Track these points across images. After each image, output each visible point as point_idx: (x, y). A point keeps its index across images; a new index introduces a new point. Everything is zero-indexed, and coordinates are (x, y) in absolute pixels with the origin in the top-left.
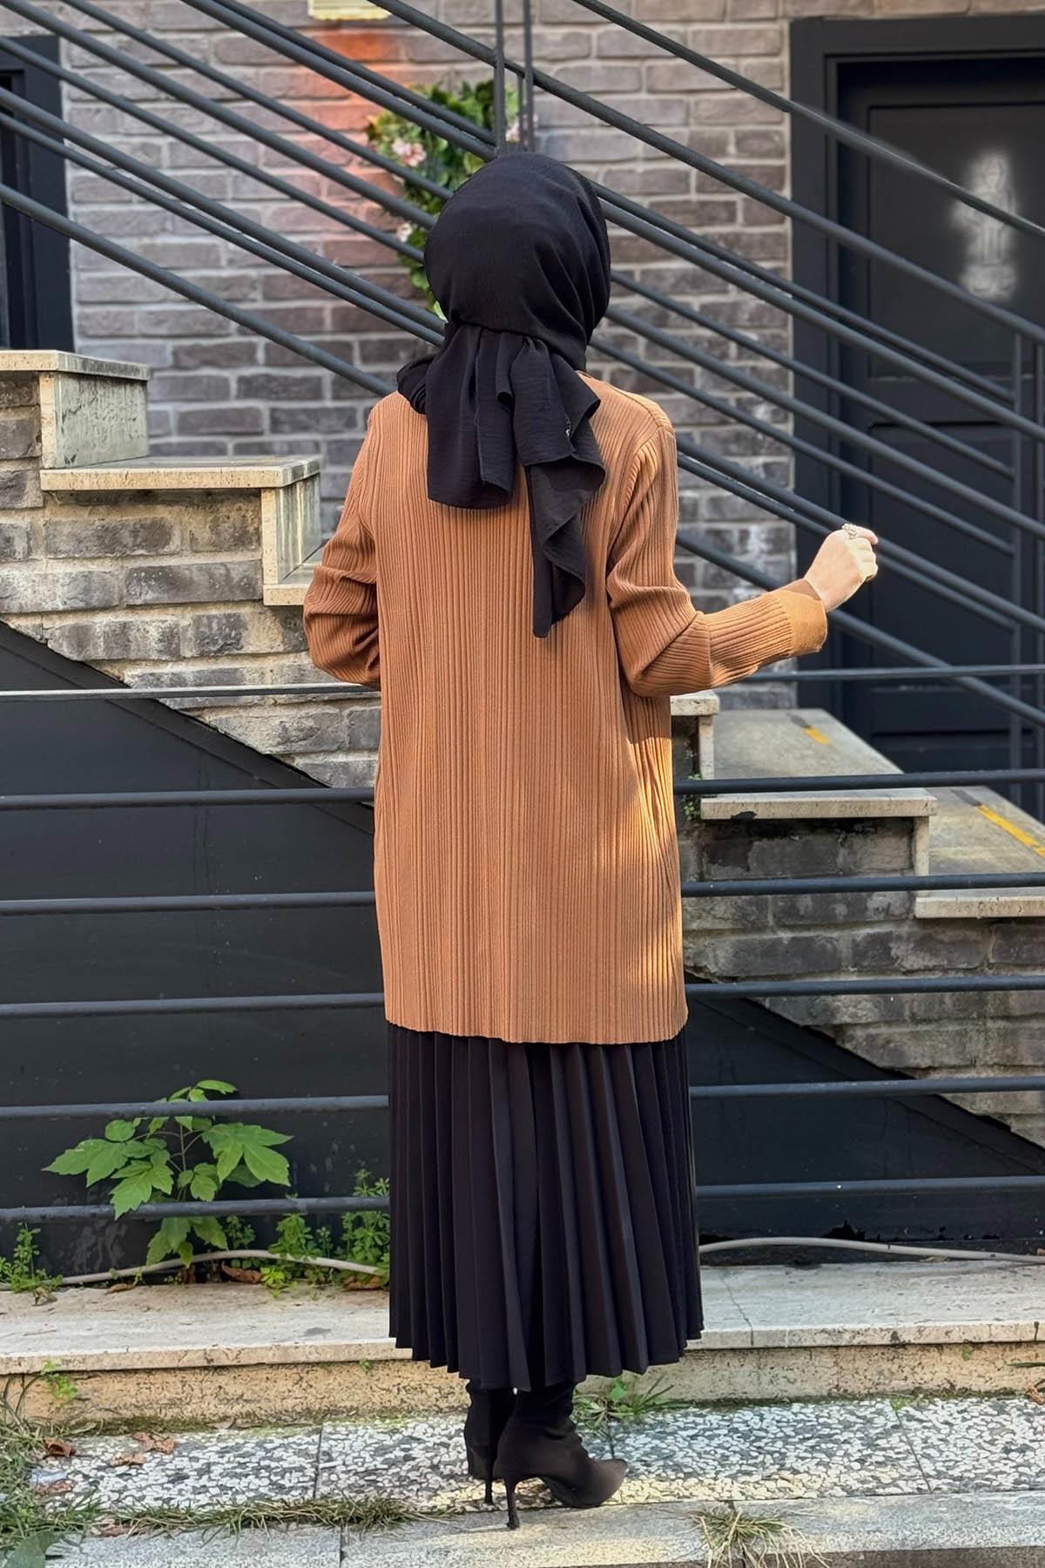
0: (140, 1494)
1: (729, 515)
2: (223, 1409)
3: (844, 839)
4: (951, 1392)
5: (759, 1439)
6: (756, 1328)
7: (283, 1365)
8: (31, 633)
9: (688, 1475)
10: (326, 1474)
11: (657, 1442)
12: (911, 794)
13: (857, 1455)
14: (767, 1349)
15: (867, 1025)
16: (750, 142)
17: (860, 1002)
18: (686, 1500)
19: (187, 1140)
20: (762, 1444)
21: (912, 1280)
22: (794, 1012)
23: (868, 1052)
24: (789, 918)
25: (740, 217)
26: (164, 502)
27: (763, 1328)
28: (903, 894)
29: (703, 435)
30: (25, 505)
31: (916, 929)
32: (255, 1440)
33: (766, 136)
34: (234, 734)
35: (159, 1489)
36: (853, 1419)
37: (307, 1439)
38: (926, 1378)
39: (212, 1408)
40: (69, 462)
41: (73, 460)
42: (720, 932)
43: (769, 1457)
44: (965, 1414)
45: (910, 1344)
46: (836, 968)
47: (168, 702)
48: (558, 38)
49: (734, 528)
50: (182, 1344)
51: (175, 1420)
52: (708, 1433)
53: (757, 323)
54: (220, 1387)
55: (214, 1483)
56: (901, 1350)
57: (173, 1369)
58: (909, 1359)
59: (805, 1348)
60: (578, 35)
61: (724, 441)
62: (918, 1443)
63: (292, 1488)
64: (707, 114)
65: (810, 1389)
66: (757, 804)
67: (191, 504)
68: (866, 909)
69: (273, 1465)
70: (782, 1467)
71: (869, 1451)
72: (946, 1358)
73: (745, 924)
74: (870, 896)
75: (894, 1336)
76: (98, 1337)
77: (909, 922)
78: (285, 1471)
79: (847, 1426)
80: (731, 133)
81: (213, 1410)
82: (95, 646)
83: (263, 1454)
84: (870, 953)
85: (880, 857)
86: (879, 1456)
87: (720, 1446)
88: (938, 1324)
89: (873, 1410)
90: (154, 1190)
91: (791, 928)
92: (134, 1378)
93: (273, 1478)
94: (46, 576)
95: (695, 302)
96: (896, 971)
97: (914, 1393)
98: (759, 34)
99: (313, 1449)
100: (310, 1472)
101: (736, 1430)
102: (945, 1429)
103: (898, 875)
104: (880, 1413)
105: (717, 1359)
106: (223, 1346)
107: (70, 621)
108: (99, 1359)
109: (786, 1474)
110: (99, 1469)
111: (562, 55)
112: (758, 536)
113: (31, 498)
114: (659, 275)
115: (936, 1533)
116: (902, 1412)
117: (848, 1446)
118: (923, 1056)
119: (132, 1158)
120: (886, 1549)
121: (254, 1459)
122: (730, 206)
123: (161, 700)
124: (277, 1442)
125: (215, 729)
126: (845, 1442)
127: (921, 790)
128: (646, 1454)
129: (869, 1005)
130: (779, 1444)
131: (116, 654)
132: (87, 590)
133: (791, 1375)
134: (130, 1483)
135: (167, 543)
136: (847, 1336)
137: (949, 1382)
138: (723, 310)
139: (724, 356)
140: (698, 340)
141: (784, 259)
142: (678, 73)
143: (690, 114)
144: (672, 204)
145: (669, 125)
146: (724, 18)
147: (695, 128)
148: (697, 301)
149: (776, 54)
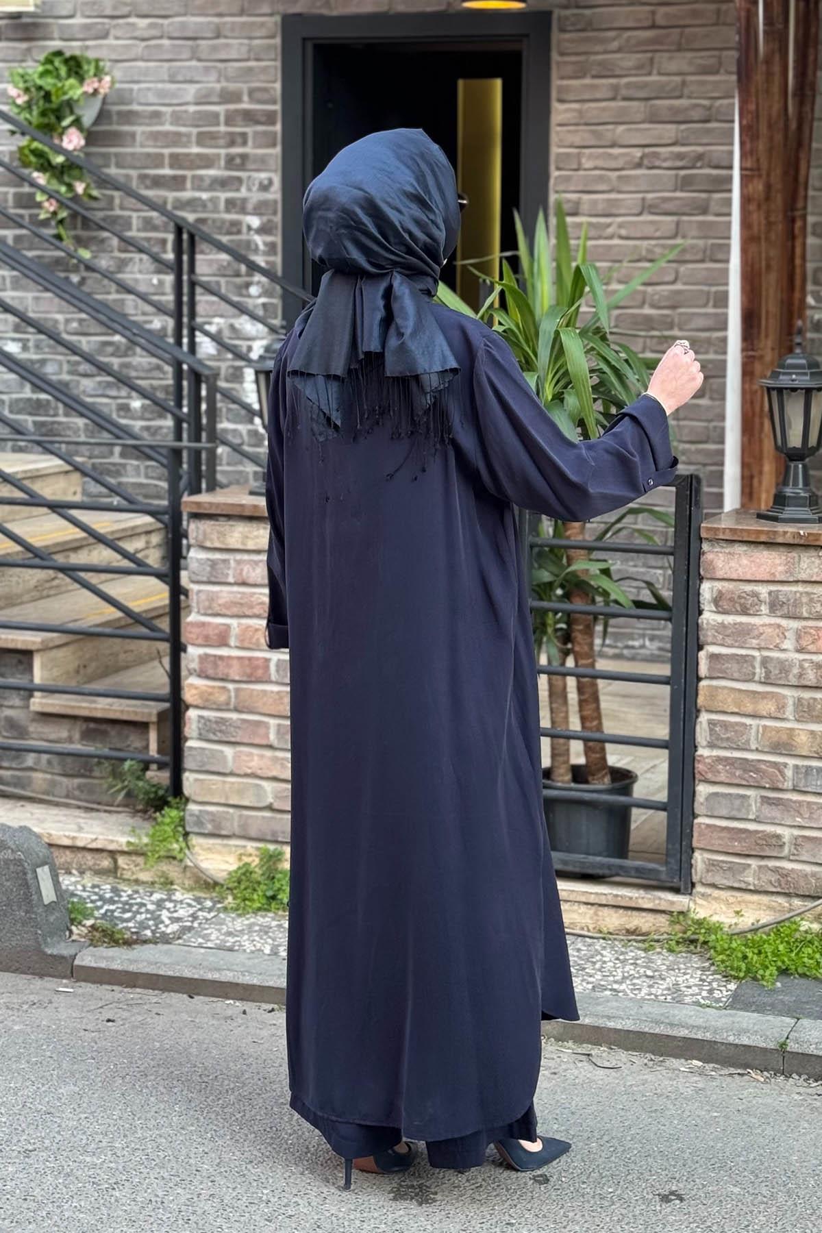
16: (257, 94)
33: (265, 90)
48: (145, 25)
60: (155, 24)
64: (231, 75)
80: (244, 87)
98: (263, 23)
111: (146, 37)
114: (201, 179)
122: (244, 135)
138: (239, 202)
139: (239, 232)
140: (223, 221)
141: (275, 171)
142: (214, 49)
143: (221, 75)
144: (210, 133)
145: (208, 82)
146: (242, 13)
147: (224, 84)
148: (223, 196)
149: (272, 37)
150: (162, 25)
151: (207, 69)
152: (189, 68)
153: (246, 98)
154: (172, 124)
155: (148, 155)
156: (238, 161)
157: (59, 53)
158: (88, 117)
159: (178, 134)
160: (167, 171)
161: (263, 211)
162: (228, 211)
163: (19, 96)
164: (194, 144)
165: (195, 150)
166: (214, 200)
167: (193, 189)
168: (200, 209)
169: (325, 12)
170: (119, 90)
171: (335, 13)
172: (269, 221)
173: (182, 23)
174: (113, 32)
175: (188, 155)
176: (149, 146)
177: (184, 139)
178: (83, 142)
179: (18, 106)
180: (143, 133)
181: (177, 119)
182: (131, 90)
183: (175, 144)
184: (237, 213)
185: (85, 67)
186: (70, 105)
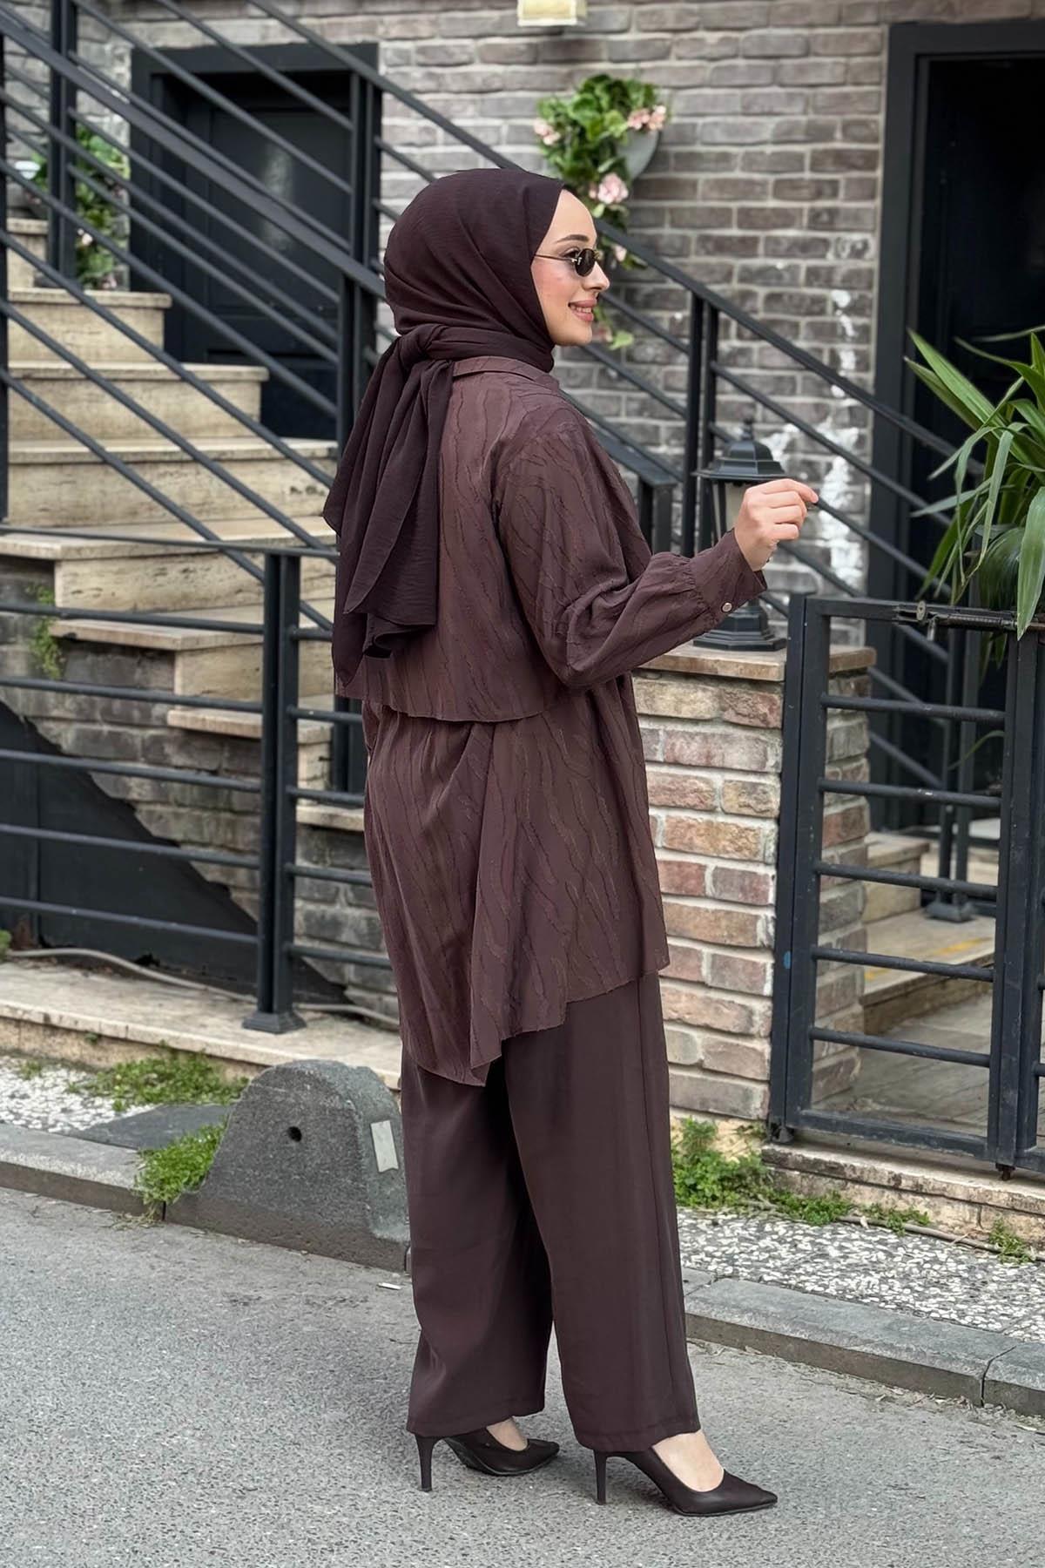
1: (820, 449)
3: (140, 662)
15: (149, 803)
16: (853, 128)
17: (143, 785)
23: (148, 823)
24: (107, 717)
25: (842, 194)
31: (172, 734)
33: (865, 124)
45: (54, 1026)
46: (134, 759)
48: (716, 41)
49: (823, 460)
53: (848, 285)
56: (50, 1030)
60: (730, 38)
64: (821, 103)
66: (78, 627)
73: (83, 716)
74: (153, 706)
77: (168, 729)
80: (838, 121)
84: (152, 749)
96: (169, 765)
98: (866, 36)
103: (163, 690)
111: (716, 56)
112: (841, 469)
118: (179, 831)
122: (835, 183)
129: (149, 788)
138: (823, 272)
139: (822, 312)
140: (802, 298)
141: (873, 231)
142: (801, 70)
143: (808, 104)
144: (791, 181)
145: (792, 114)
146: (839, 22)
147: (812, 116)
148: (804, 264)
149: (876, 53)
150: (737, 40)
151: (791, 98)
152: (768, 95)
153: (838, 135)
154: (743, 169)
155: (712, 210)
156: (825, 218)
157: (602, 78)
158: (636, 161)
159: (751, 183)
160: (735, 232)
161: (854, 284)
162: (809, 283)
163: (548, 134)
164: (770, 197)
165: (772, 203)
166: (792, 270)
167: (767, 255)
168: (773, 281)
169: (945, 18)
170: (677, 126)
171: (959, 20)
172: (862, 297)
173: (762, 37)
174: (675, 50)
175: (762, 210)
176: (712, 199)
177: (758, 189)
178: (625, 193)
179: (547, 147)
180: (707, 181)
181: (750, 162)
182: (694, 126)
183: (745, 196)
184: (820, 286)
185: (634, 96)
186: (611, 145)
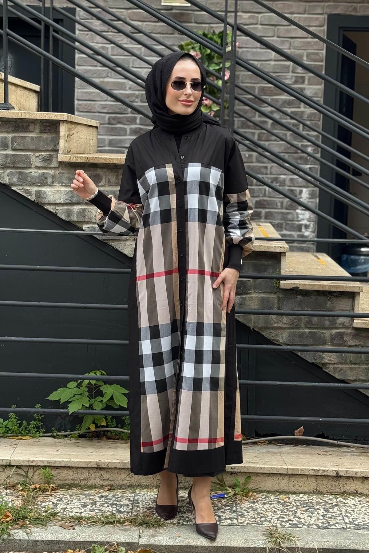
0: (71, 510)
1: (296, 185)
2: (102, 483)
3: (330, 298)
4: (356, 494)
5: (288, 506)
6: (289, 467)
7: (123, 469)
8: (52, 211)
9: (262, 517)
10: (136, 508)
11: (251, 504)
12: (354, 284)
13: (322, 514)
14: (292, 474)
15: (334, 364)
16: (311, 56)
17: (332, 356)
18: (261, 526)
19: (95, 388)
20: (288, 508)
21: (344, 454)
22: (309, 358)
23: (334, 373)
24: (309, 325)
25: (306, 82)
26: (100, 168)
27: (291, 467)
28: (349, 318)
29: (289, 156)
30: (52, 166)
31: (353, 331)
32: (112, 494)
33: (317, 54)
34: (120, 249)
35: (78, 509)
36: (321, 501)
37: (131, 495)
38: (348, 488)
39: (98, 482)
40: (68, 152)
41: (70, 152)
42: (284, 328)
43: (290, 512)
44: (361, 502)
45: (342, 476)
46: (324, 343)
47: (98, 237)
48: (247, 17)
49: (298, 189)
50: (89, 459)
51: (85, 485)
52: (270, 503)
53: (310, 119)
54: (101, 475)
55: (97, 508)
56: (339, 478)
57: (86, 468)
58: (342, 482)
59: (306, 475)
60: (254, 16)
61: (296, 159)
62: (343, 511)
63: (124, 512)
64: (297, 45)
65: (306, 490)
66: (300, 284)
67: (109, 168)
68: (336, 323)
69: (118, 503)
70: (295, 516)
71: (326, 513)
72: (355, 482)
73: (294, 326)
74: (337, 319)
75: (337, 473)
76: (60, 455)
77: (351, 329)
78: (122, 505)
79: (318, 503)
80: (305, 53)
81: (98, 483)
82: (74, 216)
83: (114, 499)
84: (336, 339)
85: (342, 305)
86: (329, 515)
87: (274, 507)
88: (353, 470)
89: (328, 498)
90: (83, 405)
91: (309, 328)
92: (72, 470)
93: (118, 508)
94: (58, 191)
95: (289, 110)
96: (345, 346)
97: (343, 493)
98: (317, 19)
99: (132, 499)
100: (130, 507)
101: (280, 502)
102: (353, 507)
103: (348, 312)
104: (330, 499)
105: (274, 477)
106: (103, 461)
107: (65, 207)
108: (60, 462)
109: (297, 519)
110: (57, 500)
111: (248, 23)
112: (306, 193)
113: (54, 164)
114: (277, 100)
115: (348, 544)
116: (338, 500)
117: (319, 510)
118: (353, 376)
119: (75, 394)
120: (330, 548)
121: (111, 501)
122: (303, 78)
123: (95, 236)
124: (120, 495)
125: (113, 247)
126: (318, 509)
127: (358, 283)
128: (248, 508)
129: (335, 357)
130: (295, 508)
131: (81, 219)
132: (72, 197)
133: (300, 484)
134: (68, 507)
135: (100, 182)
136: (321, 472)
137: (356, 490)
138: (298, 114)
139: (298, 129)
141: (321, 96)
143: (291, 45)
144: (283, 76)
145: (284, 49)
146: (305, 13)
147: (293, 50)
149: (322, 26)
150: (258, 17)
151: (283, 42)
152: (272, 41)
153: (305, 58)
169: (353, 13)
171: (359, 14)
172: (316, 124)
175: (270, 88)
183: (262, 82)
